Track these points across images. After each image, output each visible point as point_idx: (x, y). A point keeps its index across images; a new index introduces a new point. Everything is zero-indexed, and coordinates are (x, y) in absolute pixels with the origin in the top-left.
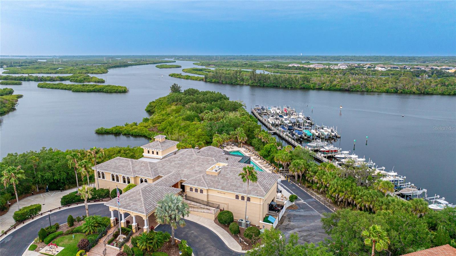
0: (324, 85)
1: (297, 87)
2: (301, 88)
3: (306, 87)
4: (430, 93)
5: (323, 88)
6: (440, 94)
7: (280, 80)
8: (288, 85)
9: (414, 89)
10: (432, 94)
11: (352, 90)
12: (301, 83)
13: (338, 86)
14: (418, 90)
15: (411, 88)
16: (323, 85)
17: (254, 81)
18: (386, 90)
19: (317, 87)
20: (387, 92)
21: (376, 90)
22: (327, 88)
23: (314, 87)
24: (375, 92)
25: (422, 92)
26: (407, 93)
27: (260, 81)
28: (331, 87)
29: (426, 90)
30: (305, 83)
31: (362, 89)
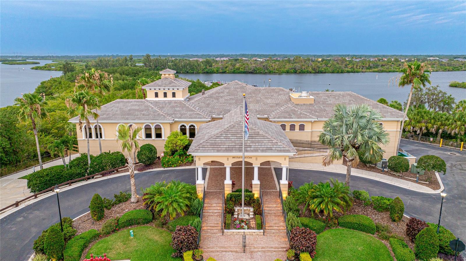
0: (228, 68)
1: (199, 71)
2: (204, 73)
3: (209, 71)
4: (323, 72)
5: (227, 71)
6: (331, 73)
7: (180, 65)
8: (190, 70)
9: (310, 69)
10: (325, 73)
11: (256, 72)
12: (203, 68)
13: (242, 69)
14: (313, 70)
15: (307, 68)
16: (226, 69)
17: (150, 68)
18: (286, 70)
19: (221, 71)
20: (288, 72)
21: (277, 71)
22: (231, 71)
23: (217, 71)
24: (277, 73)
25: (317, 71)
26: (304, 73)
27: (156, 67)
28: (235, 70)
29: (320, 69)
30: (208, 67)
31: (264, 71)
